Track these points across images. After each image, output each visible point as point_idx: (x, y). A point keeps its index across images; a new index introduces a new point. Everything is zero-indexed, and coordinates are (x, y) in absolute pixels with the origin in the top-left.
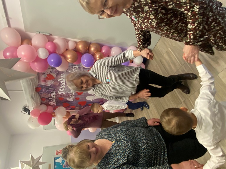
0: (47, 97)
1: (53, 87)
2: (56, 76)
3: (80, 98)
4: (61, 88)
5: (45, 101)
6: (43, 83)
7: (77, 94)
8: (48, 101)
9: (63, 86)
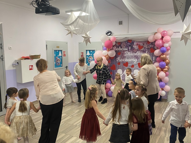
0: (122, 45)
1: (132, 49)
2: (142, 51)
3: (120, 65)
4: (131, 53)
5: (117, 44)
6: (135, 43)
7: (124, 63)
8: (117, 46)
9: (133, 54)
